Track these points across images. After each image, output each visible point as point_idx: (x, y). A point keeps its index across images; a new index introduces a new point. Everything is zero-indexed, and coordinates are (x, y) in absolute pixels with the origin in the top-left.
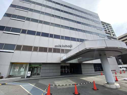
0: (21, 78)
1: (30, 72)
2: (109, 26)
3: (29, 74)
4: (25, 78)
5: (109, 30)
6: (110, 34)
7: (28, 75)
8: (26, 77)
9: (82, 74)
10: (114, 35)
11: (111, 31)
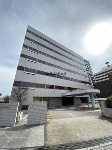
2: (88, 64)
5: (88, 67)
6: (89, 71)
10: (91, 72)
11: (89, 68)
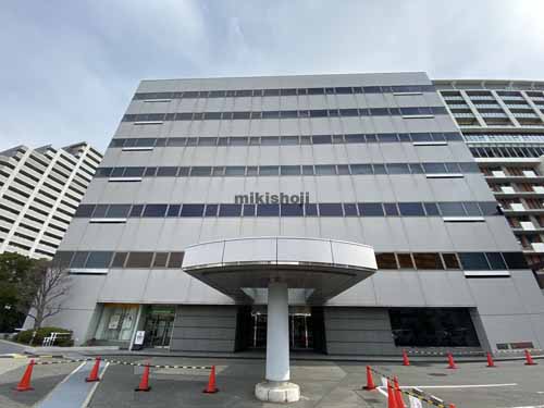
0: (121, 349)
1: (143, 333)
3: (140, 337)
4: (127, 349)
7: (137, 343)
8: (131, 347)
9: (326, 354)
